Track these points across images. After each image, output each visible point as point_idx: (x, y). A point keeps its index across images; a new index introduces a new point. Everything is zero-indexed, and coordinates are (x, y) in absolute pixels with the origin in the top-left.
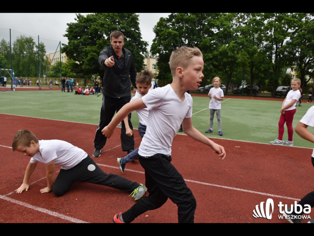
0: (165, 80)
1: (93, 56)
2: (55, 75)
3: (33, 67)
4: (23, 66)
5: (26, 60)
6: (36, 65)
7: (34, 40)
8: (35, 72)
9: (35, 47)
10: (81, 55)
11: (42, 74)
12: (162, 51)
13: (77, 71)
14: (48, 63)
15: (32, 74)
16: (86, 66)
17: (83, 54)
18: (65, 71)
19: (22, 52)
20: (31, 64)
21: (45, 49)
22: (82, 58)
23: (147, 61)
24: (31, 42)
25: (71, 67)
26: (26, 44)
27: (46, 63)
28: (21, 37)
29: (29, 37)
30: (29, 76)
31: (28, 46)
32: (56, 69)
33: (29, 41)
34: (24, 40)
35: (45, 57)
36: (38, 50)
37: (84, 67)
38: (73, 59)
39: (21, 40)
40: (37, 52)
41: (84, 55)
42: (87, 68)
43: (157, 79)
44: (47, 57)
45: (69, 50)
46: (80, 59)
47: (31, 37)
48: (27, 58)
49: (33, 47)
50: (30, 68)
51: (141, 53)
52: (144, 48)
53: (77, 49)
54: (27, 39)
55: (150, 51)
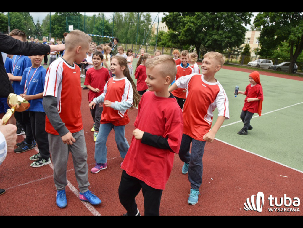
0: (268, 56)
1: (191, 27)
2: (156, 43)
4: (130, 34)
5: (134, 28)
6: (140, 34)
8: (140, 39)
9: (143, 16)
10: (179, 25)
12: (268, 23)
13: (174, 42)
16: (182, 37)
17: (181, 24)
18: (165, 40)
19: (131, 21)
21: (151, 19)
22: (180, 28)
23: (252, 34)
25: (169, 37)
27: (150, 32)
30: (134, 43)
32: (158, 38)
35: (150, 27)
36: (145, 19)
37: (180, 38)
38: (172, 29)
40: (144, 21)
41: (181, 26)
42: (182, 38)
43: (258, 55)
45: (169, 19)
46: (177, 29)
50: (136, 36)
51: (243, 25)
52: (248, 19)
53: (176, 19)
55: (254, 23)
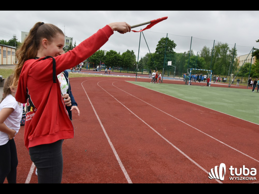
2: (242, 74)
3: (224, 68)
4: (216, 66)
5: (220, 61)
6: (226, 66)
7: (228, 46)
8: (225, 71)
9: (229, 51)
11: (231, 73)
14: (237, 64)
15: (223, 72)
18: (252, 71)
19: (217, 55)
20: (223, 65)
21: (236, 53)
24: (226, 48)
26: (221, 49)
27: (236, 64)
28: (218, 44)
29: (225, 44)
30: (219, 74)
31: (223, 51)
32: (244, 69)
33: (225, 47)
34: (220, 46)
35: (235, 60)
36: (230, 53)
39: (218, 46)
40: (230, 55)
44: (237, 59)
47: (227, 43)
48: (221, 60)
49: (227, 51)
50: (222, 68)
54: (223, 45)
